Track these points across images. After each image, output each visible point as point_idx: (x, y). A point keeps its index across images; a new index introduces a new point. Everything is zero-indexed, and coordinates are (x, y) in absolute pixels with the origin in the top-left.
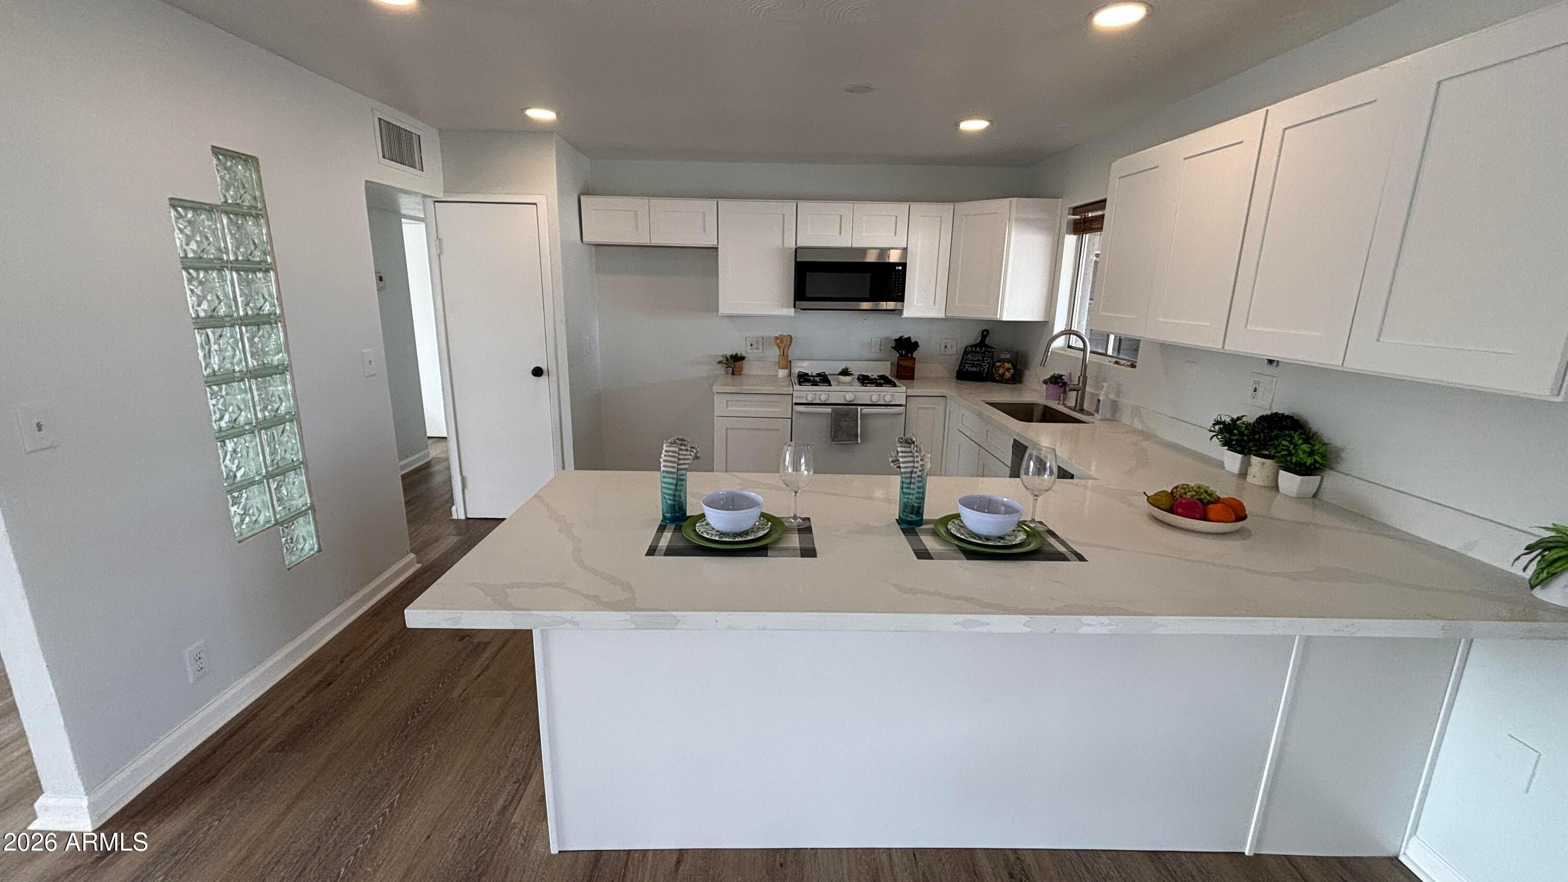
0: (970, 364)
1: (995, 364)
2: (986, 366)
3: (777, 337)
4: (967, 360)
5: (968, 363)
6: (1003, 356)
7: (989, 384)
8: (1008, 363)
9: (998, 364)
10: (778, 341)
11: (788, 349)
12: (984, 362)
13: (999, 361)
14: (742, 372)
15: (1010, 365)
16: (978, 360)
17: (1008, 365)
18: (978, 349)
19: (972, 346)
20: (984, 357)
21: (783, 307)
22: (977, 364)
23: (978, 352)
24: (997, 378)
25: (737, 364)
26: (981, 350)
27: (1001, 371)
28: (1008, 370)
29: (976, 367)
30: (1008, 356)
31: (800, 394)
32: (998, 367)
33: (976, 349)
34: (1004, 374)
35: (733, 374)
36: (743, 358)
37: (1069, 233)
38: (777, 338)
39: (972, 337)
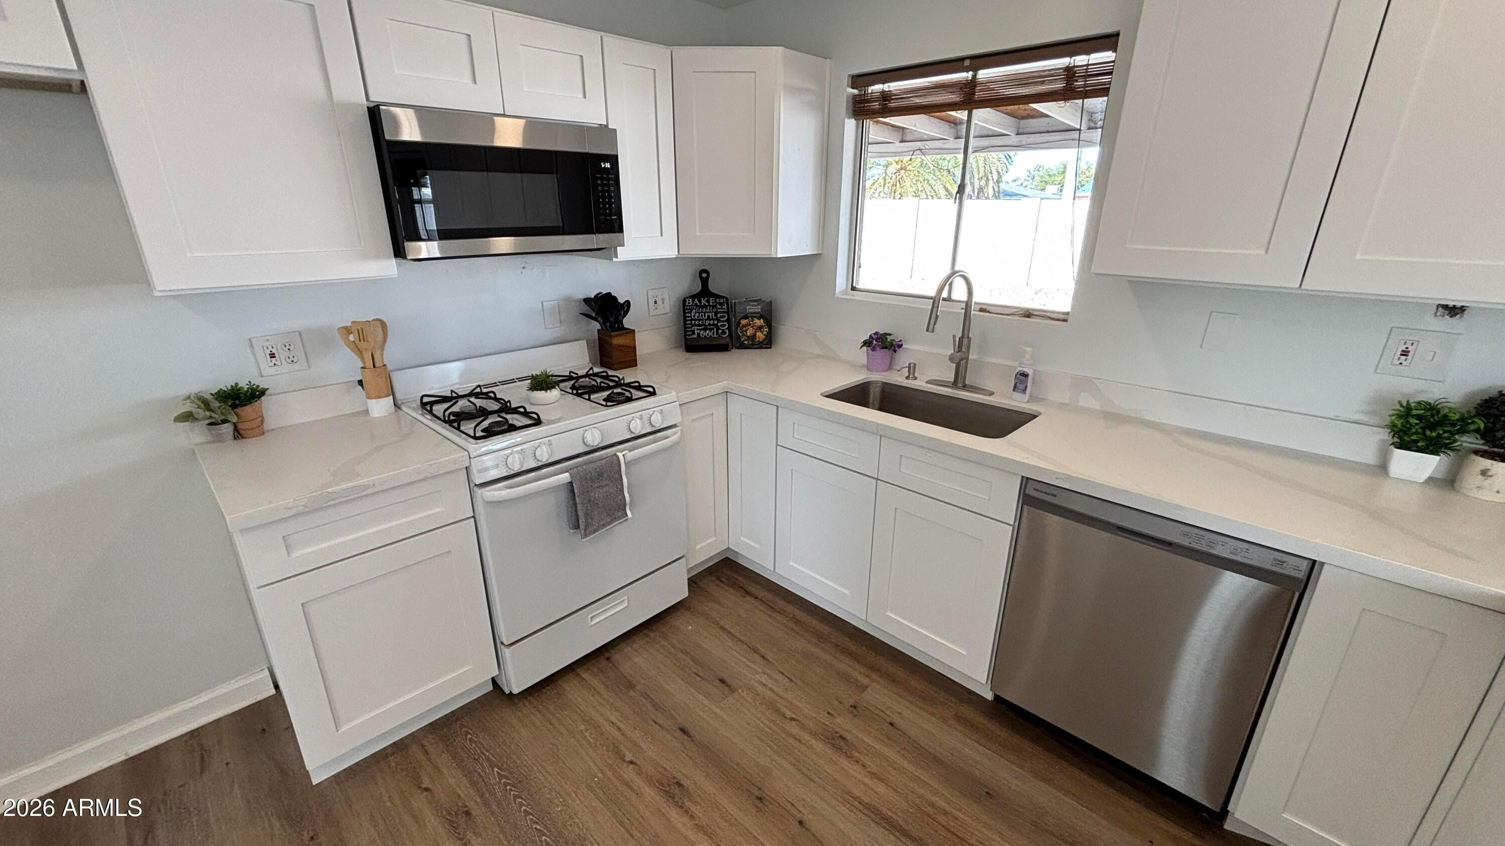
0: (699, 325)
1: (739, 323)
2: (724, 326)
3: (346, 328)
4: (692, 320)
5: (695, 325)
6: (751, 309)
7: (736, 354)
8: (759, 318)
9: (744, 322)
10: (351, 338)
11: (382, 349)
12: (719, 321)
13: (745, 317)
14: (266, 426)
15: (762, 321)
16: (709, 319)
17: (759, 322)
18: (703, 302)
19: (693, 297)
20: (716, 313)
21: (366, 257)
22: (710, 325)
23: (705, 306)
24: (746, 342)
25: (247, 411)
26: (708, 301)
27: (750, 332)
28: (760, 328)
29: (711, 330)
30: (757, 309)
31: (488, 461)
32: (744, 326)
33: (700, 302)
34: (755, 335)
35: (238, 434)
36: (255, 394)
37: (849, 118)
38: (347, 330)
39: (685, 284)
